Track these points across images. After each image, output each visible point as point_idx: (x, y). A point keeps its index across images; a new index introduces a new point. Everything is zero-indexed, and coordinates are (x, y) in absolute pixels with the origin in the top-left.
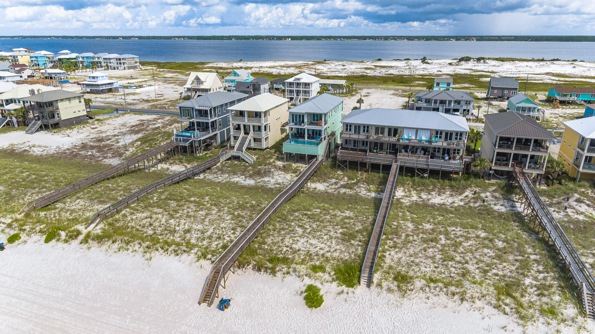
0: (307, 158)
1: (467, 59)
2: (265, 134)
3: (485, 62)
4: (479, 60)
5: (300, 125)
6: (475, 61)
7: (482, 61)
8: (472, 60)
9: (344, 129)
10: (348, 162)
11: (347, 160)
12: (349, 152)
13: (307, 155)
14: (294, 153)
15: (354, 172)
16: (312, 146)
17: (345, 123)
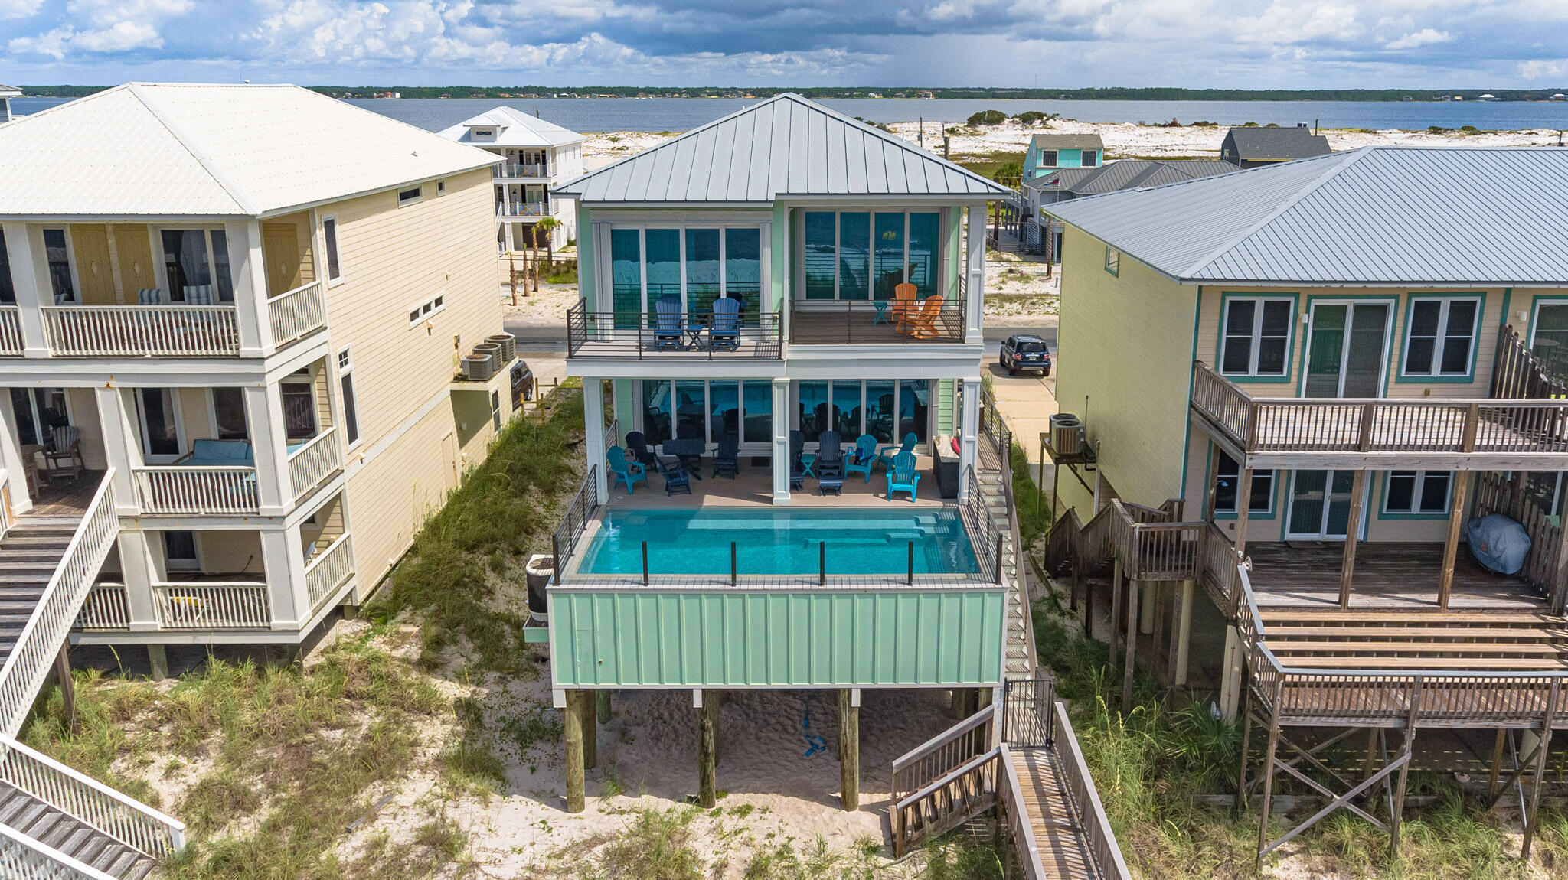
0: (850, 730)
2: (297, 483)
5: (723, 342)
9: (1211, 355)
10: (1407, 746)
11: (1390, 723)
12: (1342, 605)
13: (856, 701)
14: (689, 693)
15: (1472, 854)
16: (929, 593)
17: (1225, 294)
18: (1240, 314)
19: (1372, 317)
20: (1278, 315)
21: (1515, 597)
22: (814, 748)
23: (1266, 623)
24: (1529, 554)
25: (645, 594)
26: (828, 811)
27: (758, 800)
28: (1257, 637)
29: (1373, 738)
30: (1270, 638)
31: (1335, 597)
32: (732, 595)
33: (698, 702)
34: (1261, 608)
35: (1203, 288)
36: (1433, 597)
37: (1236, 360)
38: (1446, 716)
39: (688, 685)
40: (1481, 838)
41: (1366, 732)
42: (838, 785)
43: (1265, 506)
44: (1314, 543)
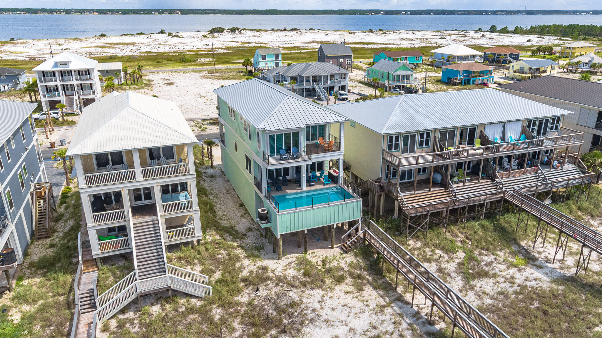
0: (334, 232)
1: (220, 30)
3: (240, 33)
4: (233, 30)
6: (230, 32)
7: (237, 32)
8: (225, 31)
9: (386, 147)
10: (429, 216)
11: (426, 213)
12: (414, 193)
13: (335, 227)
14: (304, 231)
15: (438, 233)
16: (348, 203)
17: (388, 135)
18: (391, 139)
19: (413, 137)
20: (397, 138)
21: (441, 187)
22: (318, 240)
23: (405, 199)
24: (442, 179)
25: (296, 212)
26: (329, 250)
27: (315, 250)
28: (403, 202)
29: (422, 216)
30: (405, 201)
31: (413, 192)
32: (313, 209)
33: (306, 232)
34: (403, 196)
35: (384, 135)
36: (428, 190)
37: (390, 148)
38: (434, 210)
39: (304, 229)
40: (440, 230)
41: (420, 215)
42: (330, 244)
43: (396, 176)
44: (404, 182)
